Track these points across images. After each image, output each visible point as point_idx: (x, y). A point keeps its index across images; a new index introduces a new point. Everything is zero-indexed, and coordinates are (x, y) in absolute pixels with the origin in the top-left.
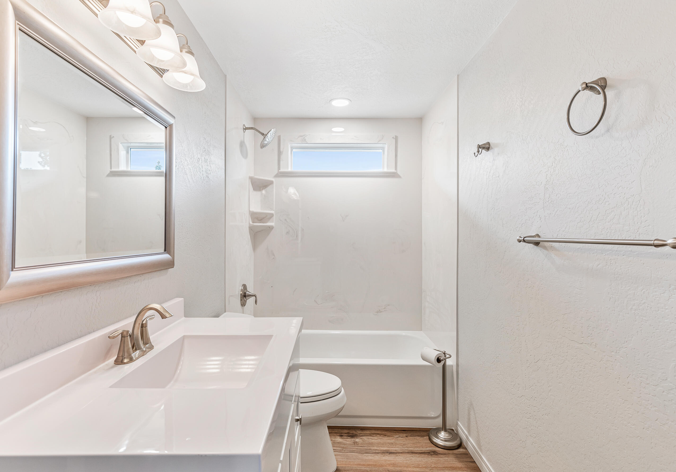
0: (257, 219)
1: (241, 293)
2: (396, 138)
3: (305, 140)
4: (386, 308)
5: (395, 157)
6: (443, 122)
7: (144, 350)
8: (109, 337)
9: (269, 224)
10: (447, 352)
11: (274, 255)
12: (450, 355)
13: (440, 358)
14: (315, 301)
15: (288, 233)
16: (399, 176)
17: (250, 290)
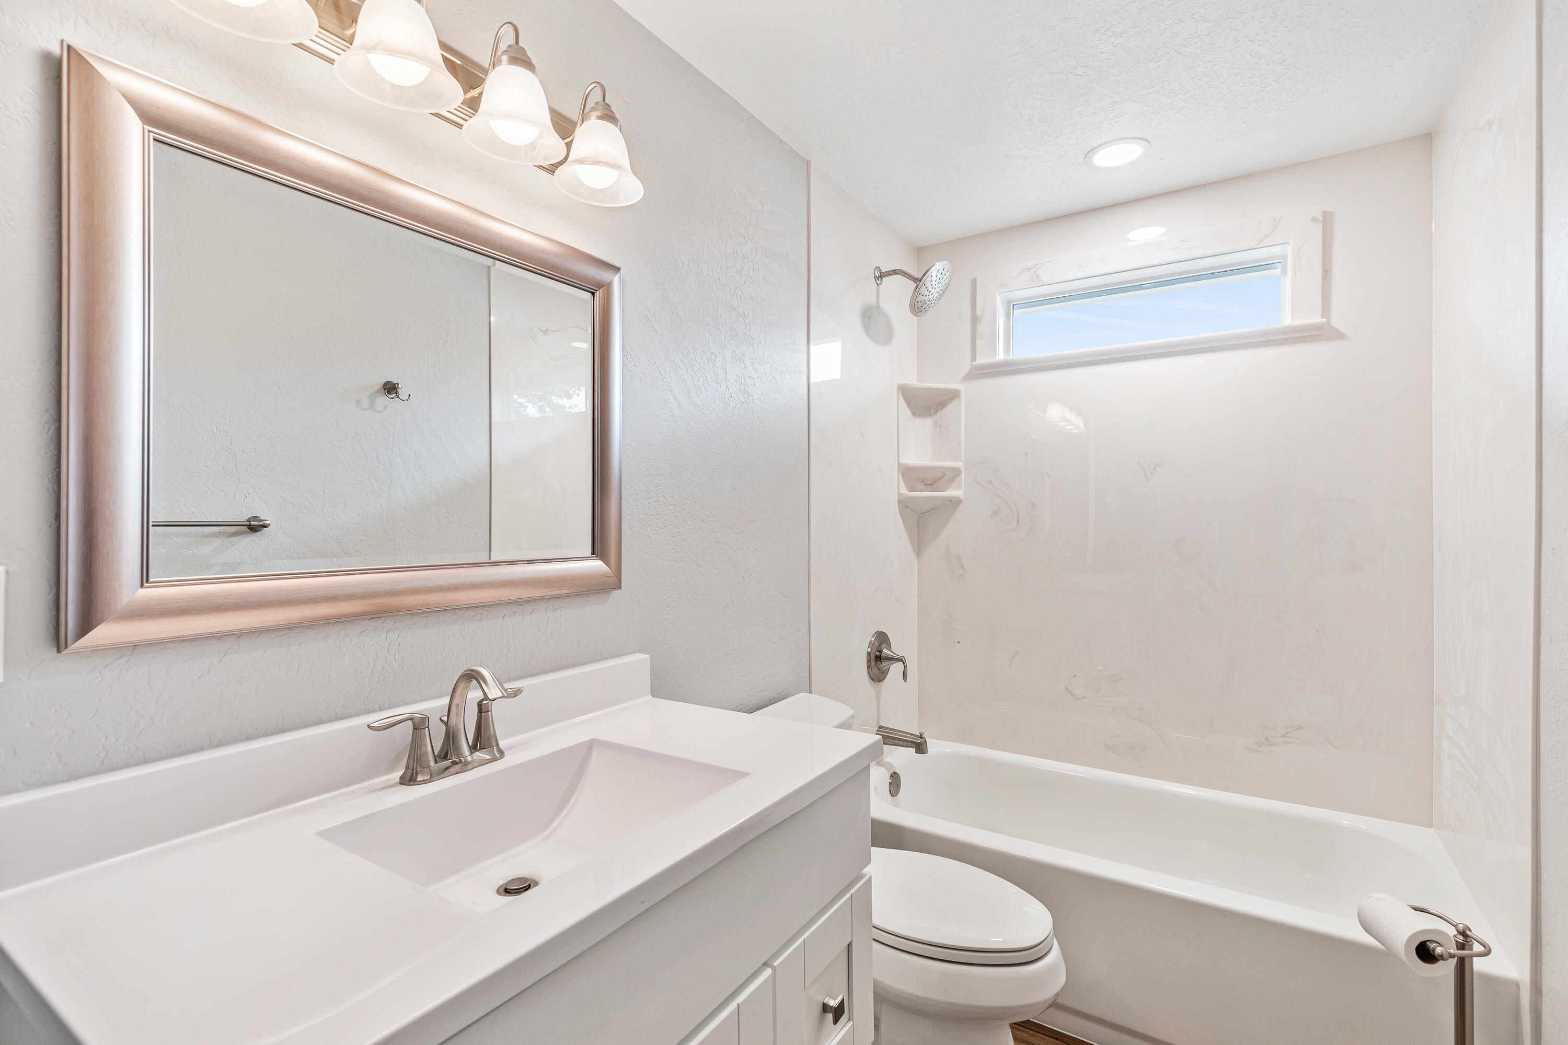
0: (922, 482)
1: (870, 650)
2: (1327, 221)
3: (1038, 277)
4: (1289, 735)
5: (1324, 278)
6: (1491, 121)
7: (469, 760)
8: (368, 726)
9: (951, 493)
10: (1475, 932)
11: (963, 568)
12: (1484, 947)
13: (1432, 946)
14: (1067, 688)
15: (996, 513)
16: (1338, 336)
17: (897, 648)
